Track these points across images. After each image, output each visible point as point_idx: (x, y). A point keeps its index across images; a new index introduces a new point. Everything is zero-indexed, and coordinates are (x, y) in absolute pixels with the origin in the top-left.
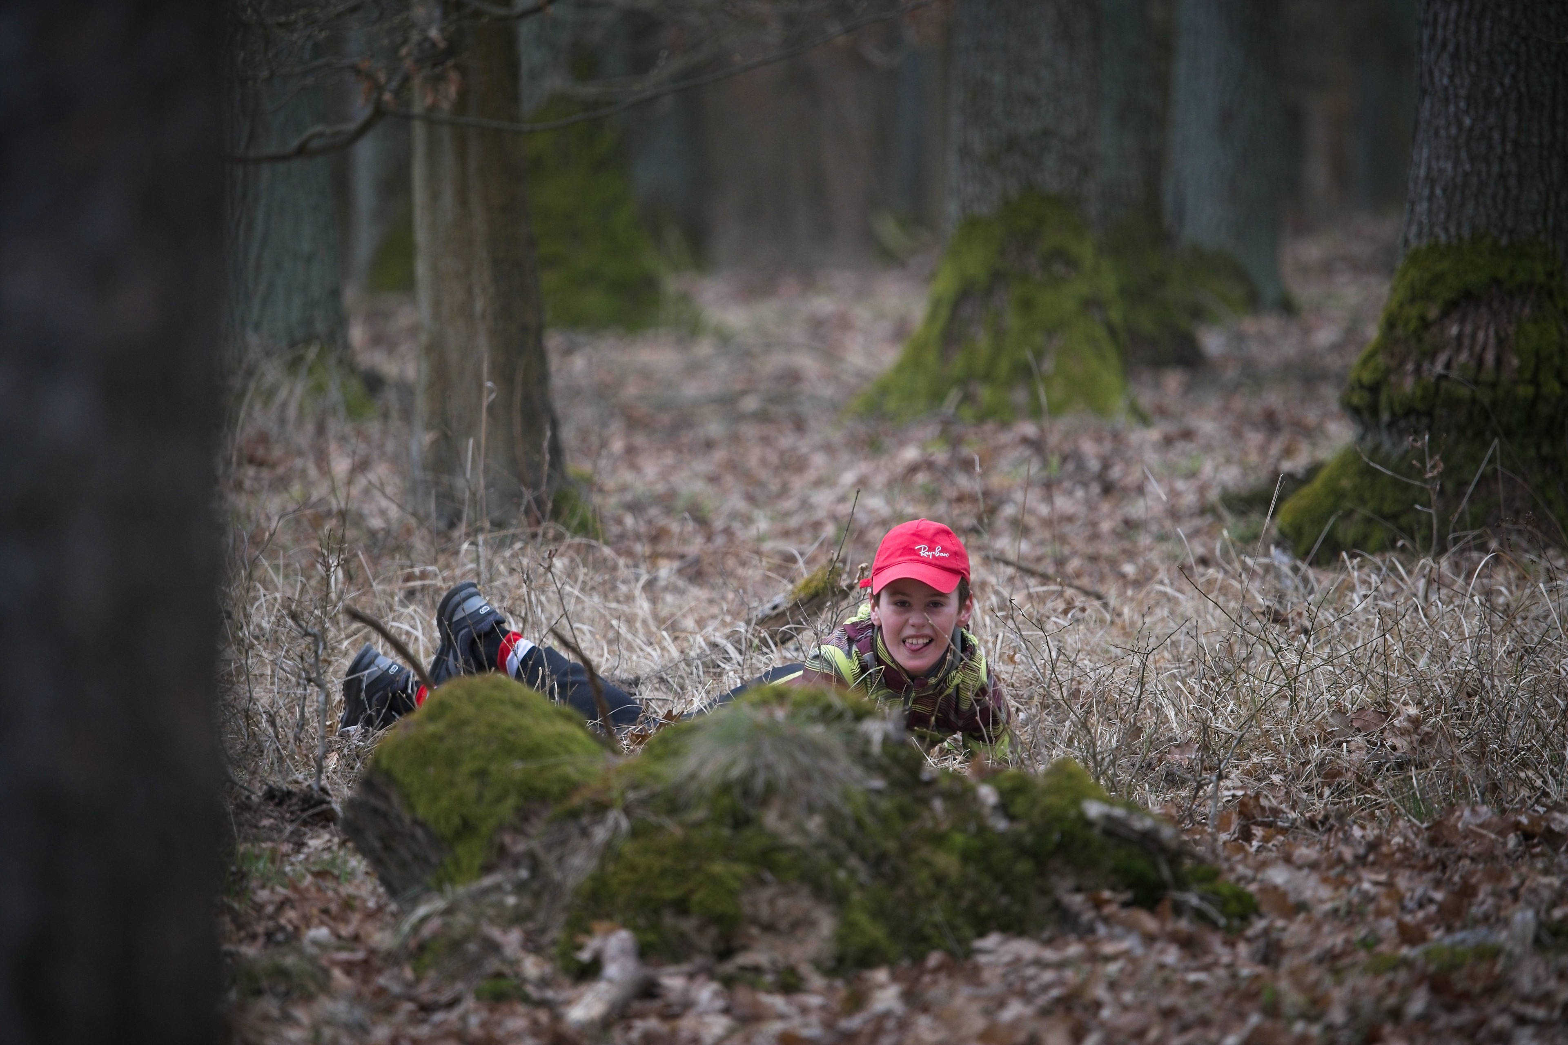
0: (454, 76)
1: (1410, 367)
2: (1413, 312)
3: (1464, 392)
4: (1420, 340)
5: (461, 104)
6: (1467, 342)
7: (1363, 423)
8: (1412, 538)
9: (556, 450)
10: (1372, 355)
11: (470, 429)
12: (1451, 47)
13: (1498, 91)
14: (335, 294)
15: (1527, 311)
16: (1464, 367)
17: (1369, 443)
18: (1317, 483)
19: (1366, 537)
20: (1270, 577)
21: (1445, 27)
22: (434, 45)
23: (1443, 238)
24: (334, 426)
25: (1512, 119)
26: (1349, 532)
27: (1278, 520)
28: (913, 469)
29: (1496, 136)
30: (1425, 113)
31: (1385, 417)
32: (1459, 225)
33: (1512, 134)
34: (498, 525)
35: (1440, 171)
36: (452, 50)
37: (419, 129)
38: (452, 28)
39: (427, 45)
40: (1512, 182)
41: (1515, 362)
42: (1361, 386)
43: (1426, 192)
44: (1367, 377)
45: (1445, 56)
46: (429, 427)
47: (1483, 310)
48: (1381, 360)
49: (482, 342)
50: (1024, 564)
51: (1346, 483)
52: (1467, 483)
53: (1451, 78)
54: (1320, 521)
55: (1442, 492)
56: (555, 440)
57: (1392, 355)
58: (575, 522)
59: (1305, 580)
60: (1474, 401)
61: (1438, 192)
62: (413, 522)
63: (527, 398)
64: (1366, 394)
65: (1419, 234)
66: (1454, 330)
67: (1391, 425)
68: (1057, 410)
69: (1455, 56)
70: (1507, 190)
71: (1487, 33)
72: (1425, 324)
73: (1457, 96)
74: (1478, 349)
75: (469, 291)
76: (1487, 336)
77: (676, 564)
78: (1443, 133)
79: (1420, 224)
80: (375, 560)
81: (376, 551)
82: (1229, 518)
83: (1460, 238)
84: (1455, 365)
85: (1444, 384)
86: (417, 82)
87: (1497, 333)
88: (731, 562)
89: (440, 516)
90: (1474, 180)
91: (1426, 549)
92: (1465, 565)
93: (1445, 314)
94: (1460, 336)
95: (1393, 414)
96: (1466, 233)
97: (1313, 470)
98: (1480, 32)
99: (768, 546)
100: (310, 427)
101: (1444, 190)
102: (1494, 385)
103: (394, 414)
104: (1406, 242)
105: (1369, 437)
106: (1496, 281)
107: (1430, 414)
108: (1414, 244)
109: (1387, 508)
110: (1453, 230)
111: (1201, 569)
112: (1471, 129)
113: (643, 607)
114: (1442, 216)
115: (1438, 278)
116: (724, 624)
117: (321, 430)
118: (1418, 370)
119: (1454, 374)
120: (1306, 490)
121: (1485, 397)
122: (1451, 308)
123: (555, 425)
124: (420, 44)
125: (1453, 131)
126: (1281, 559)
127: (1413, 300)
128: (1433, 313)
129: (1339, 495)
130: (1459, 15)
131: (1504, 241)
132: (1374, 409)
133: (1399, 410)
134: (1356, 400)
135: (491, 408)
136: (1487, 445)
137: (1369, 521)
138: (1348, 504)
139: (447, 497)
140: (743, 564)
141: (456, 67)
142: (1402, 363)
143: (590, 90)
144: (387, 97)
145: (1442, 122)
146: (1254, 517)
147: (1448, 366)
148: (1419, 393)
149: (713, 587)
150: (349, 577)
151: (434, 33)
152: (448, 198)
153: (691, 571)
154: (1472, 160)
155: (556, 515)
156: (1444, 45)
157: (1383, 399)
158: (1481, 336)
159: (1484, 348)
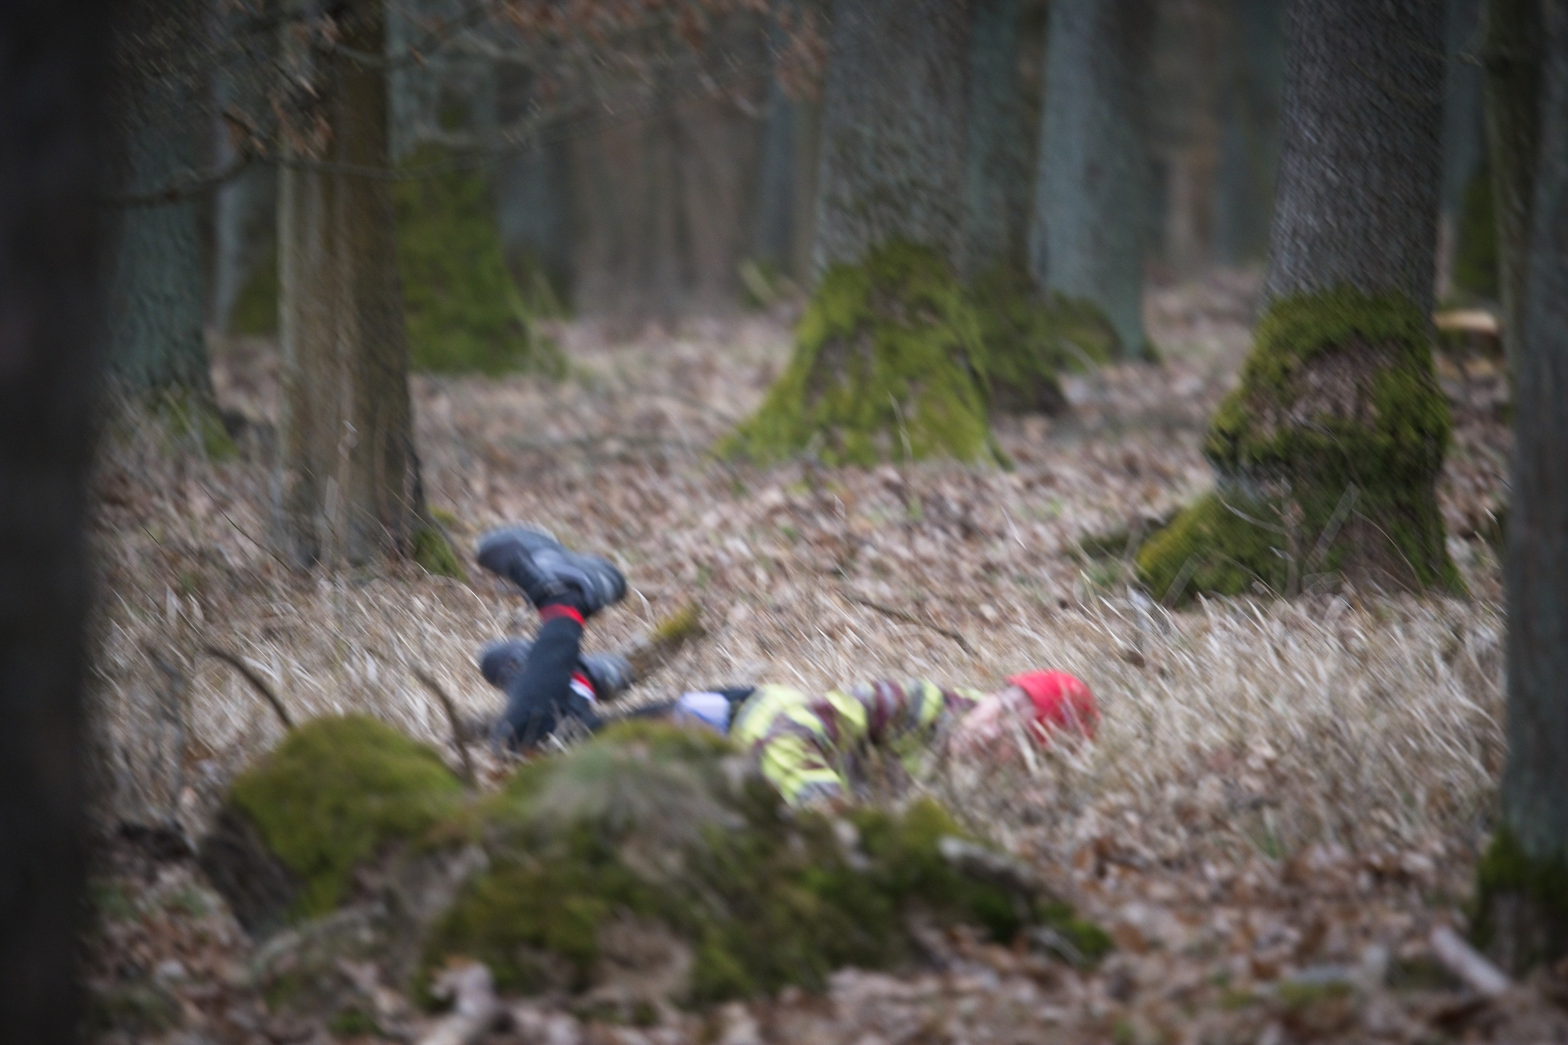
0: (323, 123)
1: (1270, 414)
2: (1274, 361)
3: (1325, 440)
4: (1279, 388)
5: (331, 150)
6: (1327, 391)
7: (1222, 469)
8: (1269, 582)
9: (419, 490)
10: (1234, 403)
11: (331, 469)
14: (198, 337)
15: (1385, 360)
16: (1324, 417)
17: (1229, 488)
18: (1176, 529)
19: (1223, 580)
20: (1128, 620)
22: (305, 93)
23: (1307, 291)
24: (193, 466)
25: (1376, 174)
26: (1206, 575)
27: (1138, 564)
28: (776, 510)
29: (1358, 189)
30: (1289, 167)
32: (1322, 279)
34: (358, 563)
36: (322, 98)
37: (286, 175)
38: (324, 77)
39: (296, 93)
41: (1375, 411)
42: (1222, 433)
43: (1288, 244)
44: (1228, 425)
46: (290, 467)
47: (1342, 359)
48: (1243, 408)
49: (346, 385)
51: (1205, 529)
52: (1322, 527)
55: (1300, 537)
56: (417, 481)
57: (1254, 403)
58: (435, 561)
59: (1163, 623)
60: (1332, 448)
62: (270, 559)
63: (389, 439)
64: (1226, 442)
66: (1315, 380)
67: (1250, 471)
68: (919, 454)
70: (1370, 242)
72: (1286, 373)
74: (1338, 399)
75: (333, 333)
76: (1347, 386)
78: (1306, 185)
80: (232, 598)
82: (1089, 562)
83: (1323, 290)
84: (1315, 415)
85: (1305, 433)
86: (286, 129)
87: (1355, 381)
89: (299, 554)
91: (1284, 592)
92: (1320, 609)
93: (1305, 363)
94: (1321, 386)
95: (1253, 461)
96: (1329, 286)
97: (1173, 516)
100: (169, 468)
101: (1307, 242)
102: (1354, 434)
103: (255, 454)
104: (1268, 293)
105: (1229, 484)
106: (1356, 332)
107: (1289, 461)
108: (1275, 293)
109: (1246, 553)
110: (1315, 282)
111: (1060, 612)
114: (1305, 268)
115: (1300, 329)
117: (181, 469)
118: (1277, 416)
119: (1315, 424)
120: (1166, 535)
121: (1344, 445)
122: (1310, 357)
123: (417, 463)
124: (289, 92)
125: (1316, 184)
126: (1140, 602)
127: (1274, 349)
128: (1294, 362)
129: (1196, 538)
132: (1234, 457)
133: (1260, 458)
134: (1216, 446)
135: (352, 449)
136: (1342, 490)
137: (1227, 565)
138: (1207, 549)
139: (306, 537)
141: (326, 115)
142: (1262, 411)
143: (459, 139)
144: (258, 144)
145: (1305, 175)
146: (1112, 560)
147: (1310, 415)
148: (1279, 440)
150: (209, 614)
151: (305, 82)
152: (314, 243)
155: (418, 555)
157: (1244, 447)
158: (1342, 385)
159: (1344, 398)
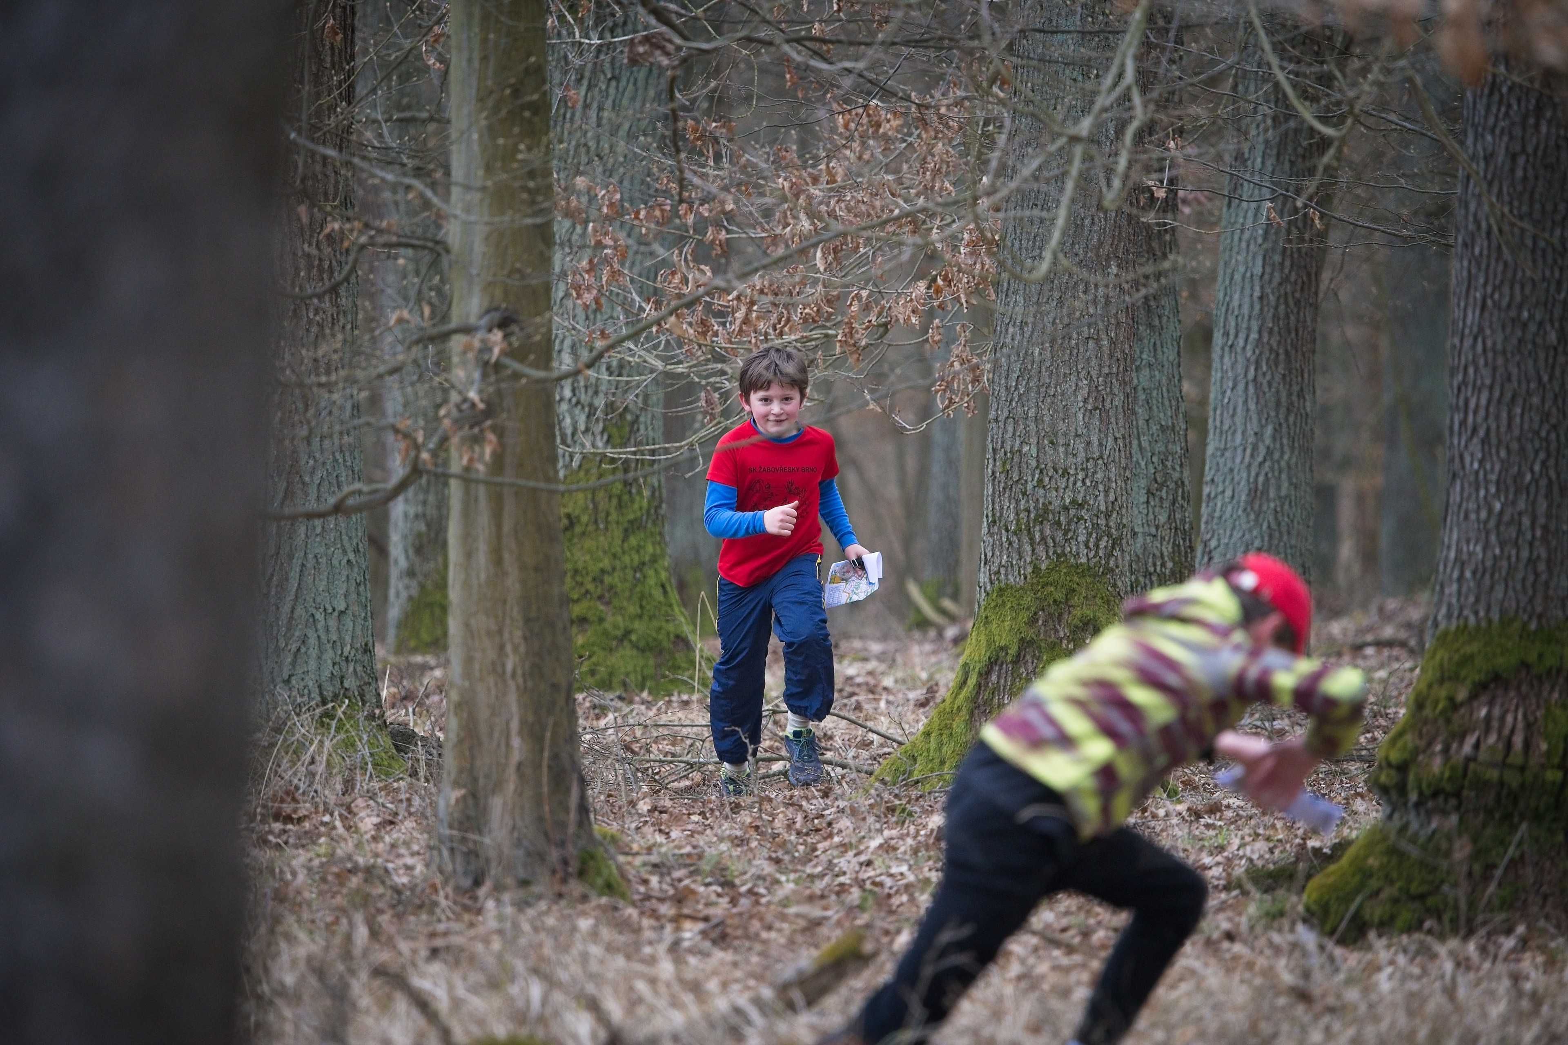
0: (491, 437)
1: (1438, 748)
2: (1442, 693)
3: (1493, 775)
4: (1448, 721)
5: (498, 463)
6: (1495, 724)
7: (1389, 801)
8: (1439, 919)
9: (584, 809)
10: (1401, 734)
11: (498, 786)
12: (1482, 433)
13: (1528, 477)
15: (1556, 695)
16: (1492, 748)
17: (1397, 822)
18: (1345, 861)
19: (1392, 918)
20: (1297, 954)
21: (1475, 412)
22: (473, 405)
23: (1472, 620)
24: (362, 782)
25: (1542, 506)
26: (1376, 911)
27: (1305, 897)
29: (1526, 521)
30: (1455, 497)
31: (1413, 797)
32: (1488, 610)
33: (1542, 520)
34: (524, 883)
35: (1470, 554)
36: (490, 411)
37: (455, 489)
38: (491, 389)
39: (465, 406)
40: (1542, 567)
41: (1544, 746)
42: (1389, 765)
43: (1456, 574)
44: (1395, 756)
45: (1475, 440)
46: (456, 784)
47: (1512, 693)
48: (1409, 739)
49: (512, 699)
50: (1049, 934)
51: (1373, 862)
52: (1494, 866)
53: (1481, 462)
54: (1347, 900)
55: (1470, 874)
56: (583, 797)
57: (1421, 736)
58: (600, 881)
59: (1331, 959)
60: (1502, 783)
61: (1468, 574)
62: (438, 880)
63: (555, 757)
64: (1393, 772)
65: (1449, 616)
66: (1483, 712)
67: (1418, 805)
69: (1485, 441)
70: (1537, 575)
71: (1518, 420)
72: (1454, 705)
73: (1487, 481)
74: (1506, 732)
75: (502, 647)
76: (1515, 719)
77: (701, 926)
78: (1473, 516)
79: (1450, 606)
80: (399, 917)
81: (400, 908)
82: (1256, 894)
83: (1490, 622)
84: (1483, 747)
85: (1472, 766)
86: (455, 441)
87: (1525, 716)
88: (756, 925)
89: (466, 873)
90: (1505, 564)
91: (1455, 931)
92: (1491, 948)
93: (1474, 696)
94: (1488, 719)
95: (1421, 794)
96: (1495, 616)
97: (1340, 847)
98: (1510, 419)
99: (792, 910)
100: (338, 784)
101: (1474, 573)
102: (1522, 769)
103: (422, 771)
104: (1436, 624)
105: (1396, 816)
106: (1525, 665)
107: (1458, 795)
108: (1443, 626)
109: (1414, 888)
110: (1482, 614)
111: (1226, 945)
112: (1501, 513)
113: (666, 968)
114: (1472, 599)
115: (1467, 660)
116: (747, 988)
118: (1446, 750)
119: (1483, 755)
120: (1332, 868)
121: (1513, 780)
122: (1479, 690)
123: (583, 783)
124: (458, 406)
125: (1483, 514)
126: (1308, 937)
127: (1442, 681)
128: (1462, 694)
129: (1367, 874)
130: (1489, 401)
131: (1533, 626)
132: (1402, 788)
133: (1427, 792)
134: (1383, 779)
135: (519, 766)
136: (1514, 828)
137: (1395, 901)
138: (1374, 884)
139: (472, 854)
140: (769, 928)
141: (494, 429)
142: (1430, 744)
144: (425, 455)
145: (1472, 506)
146: (1280, 893)
147: (1477, 746)
148: (1447, 774)
149: (736, 950)
150: (375, 933)
151: (473, 395)
152: (482, 558)
153: (715, 934)
154: (1502, 545)
155: (581, 874)
156: (1475, 430)
157: (1411, 777)
158: (1509, 718)
159: (1512, 732)
